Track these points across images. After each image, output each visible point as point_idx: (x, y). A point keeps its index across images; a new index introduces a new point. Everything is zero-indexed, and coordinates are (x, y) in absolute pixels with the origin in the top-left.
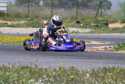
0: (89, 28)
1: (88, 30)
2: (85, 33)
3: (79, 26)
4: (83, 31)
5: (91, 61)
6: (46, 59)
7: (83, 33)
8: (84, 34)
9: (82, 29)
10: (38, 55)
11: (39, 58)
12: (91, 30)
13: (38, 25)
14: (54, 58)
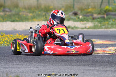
0: (92, 21)
1: (89, 24)
2: (86, 28)
3: (77, 19)
4: (83, 26)
5: (96, 69)
6: (31, 67)
7: (82, 28)
8: (85, 30)
9: (82, 23)
10: (20, 62)
11: (20, 66)
12: (94, 24)
13: (19, 18)
14: (42, 65)
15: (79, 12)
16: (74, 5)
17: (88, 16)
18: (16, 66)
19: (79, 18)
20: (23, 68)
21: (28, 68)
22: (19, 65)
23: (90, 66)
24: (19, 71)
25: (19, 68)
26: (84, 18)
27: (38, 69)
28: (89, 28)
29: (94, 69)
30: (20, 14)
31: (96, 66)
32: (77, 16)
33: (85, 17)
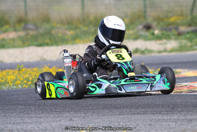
0: (176, 39)
1: (172, 44)
2: (165, 51)
3: (150, 36)
4: (162, 48)
5: (172, 118)
6: (60, 121)
7: (160, 52)
8: (164, 54)
9: (158, 42)
10: (42, 113)
11: (42, 120)
12: (180, 43)
13: (50, 40)
14: (81, 116)
15: (154, 24)
16: (145, 12)
17: (170, 30)
18: (35, 120)
19: (153, 34)
20: (47, 122)
21: (55, 123)
22: (40, 117)
23: (163, 114)
24: (38, 127)
25: (41, 123)
26: (163, 34)
27: (72, 122)
28: (171, 51)
29: (169, 118)
30: (53, 32)
31: (173, 114)
32: (151, 31)
33: (164, 32)
